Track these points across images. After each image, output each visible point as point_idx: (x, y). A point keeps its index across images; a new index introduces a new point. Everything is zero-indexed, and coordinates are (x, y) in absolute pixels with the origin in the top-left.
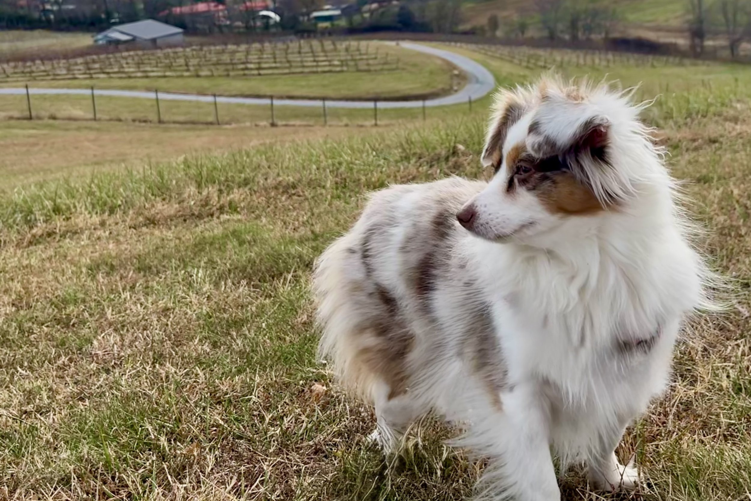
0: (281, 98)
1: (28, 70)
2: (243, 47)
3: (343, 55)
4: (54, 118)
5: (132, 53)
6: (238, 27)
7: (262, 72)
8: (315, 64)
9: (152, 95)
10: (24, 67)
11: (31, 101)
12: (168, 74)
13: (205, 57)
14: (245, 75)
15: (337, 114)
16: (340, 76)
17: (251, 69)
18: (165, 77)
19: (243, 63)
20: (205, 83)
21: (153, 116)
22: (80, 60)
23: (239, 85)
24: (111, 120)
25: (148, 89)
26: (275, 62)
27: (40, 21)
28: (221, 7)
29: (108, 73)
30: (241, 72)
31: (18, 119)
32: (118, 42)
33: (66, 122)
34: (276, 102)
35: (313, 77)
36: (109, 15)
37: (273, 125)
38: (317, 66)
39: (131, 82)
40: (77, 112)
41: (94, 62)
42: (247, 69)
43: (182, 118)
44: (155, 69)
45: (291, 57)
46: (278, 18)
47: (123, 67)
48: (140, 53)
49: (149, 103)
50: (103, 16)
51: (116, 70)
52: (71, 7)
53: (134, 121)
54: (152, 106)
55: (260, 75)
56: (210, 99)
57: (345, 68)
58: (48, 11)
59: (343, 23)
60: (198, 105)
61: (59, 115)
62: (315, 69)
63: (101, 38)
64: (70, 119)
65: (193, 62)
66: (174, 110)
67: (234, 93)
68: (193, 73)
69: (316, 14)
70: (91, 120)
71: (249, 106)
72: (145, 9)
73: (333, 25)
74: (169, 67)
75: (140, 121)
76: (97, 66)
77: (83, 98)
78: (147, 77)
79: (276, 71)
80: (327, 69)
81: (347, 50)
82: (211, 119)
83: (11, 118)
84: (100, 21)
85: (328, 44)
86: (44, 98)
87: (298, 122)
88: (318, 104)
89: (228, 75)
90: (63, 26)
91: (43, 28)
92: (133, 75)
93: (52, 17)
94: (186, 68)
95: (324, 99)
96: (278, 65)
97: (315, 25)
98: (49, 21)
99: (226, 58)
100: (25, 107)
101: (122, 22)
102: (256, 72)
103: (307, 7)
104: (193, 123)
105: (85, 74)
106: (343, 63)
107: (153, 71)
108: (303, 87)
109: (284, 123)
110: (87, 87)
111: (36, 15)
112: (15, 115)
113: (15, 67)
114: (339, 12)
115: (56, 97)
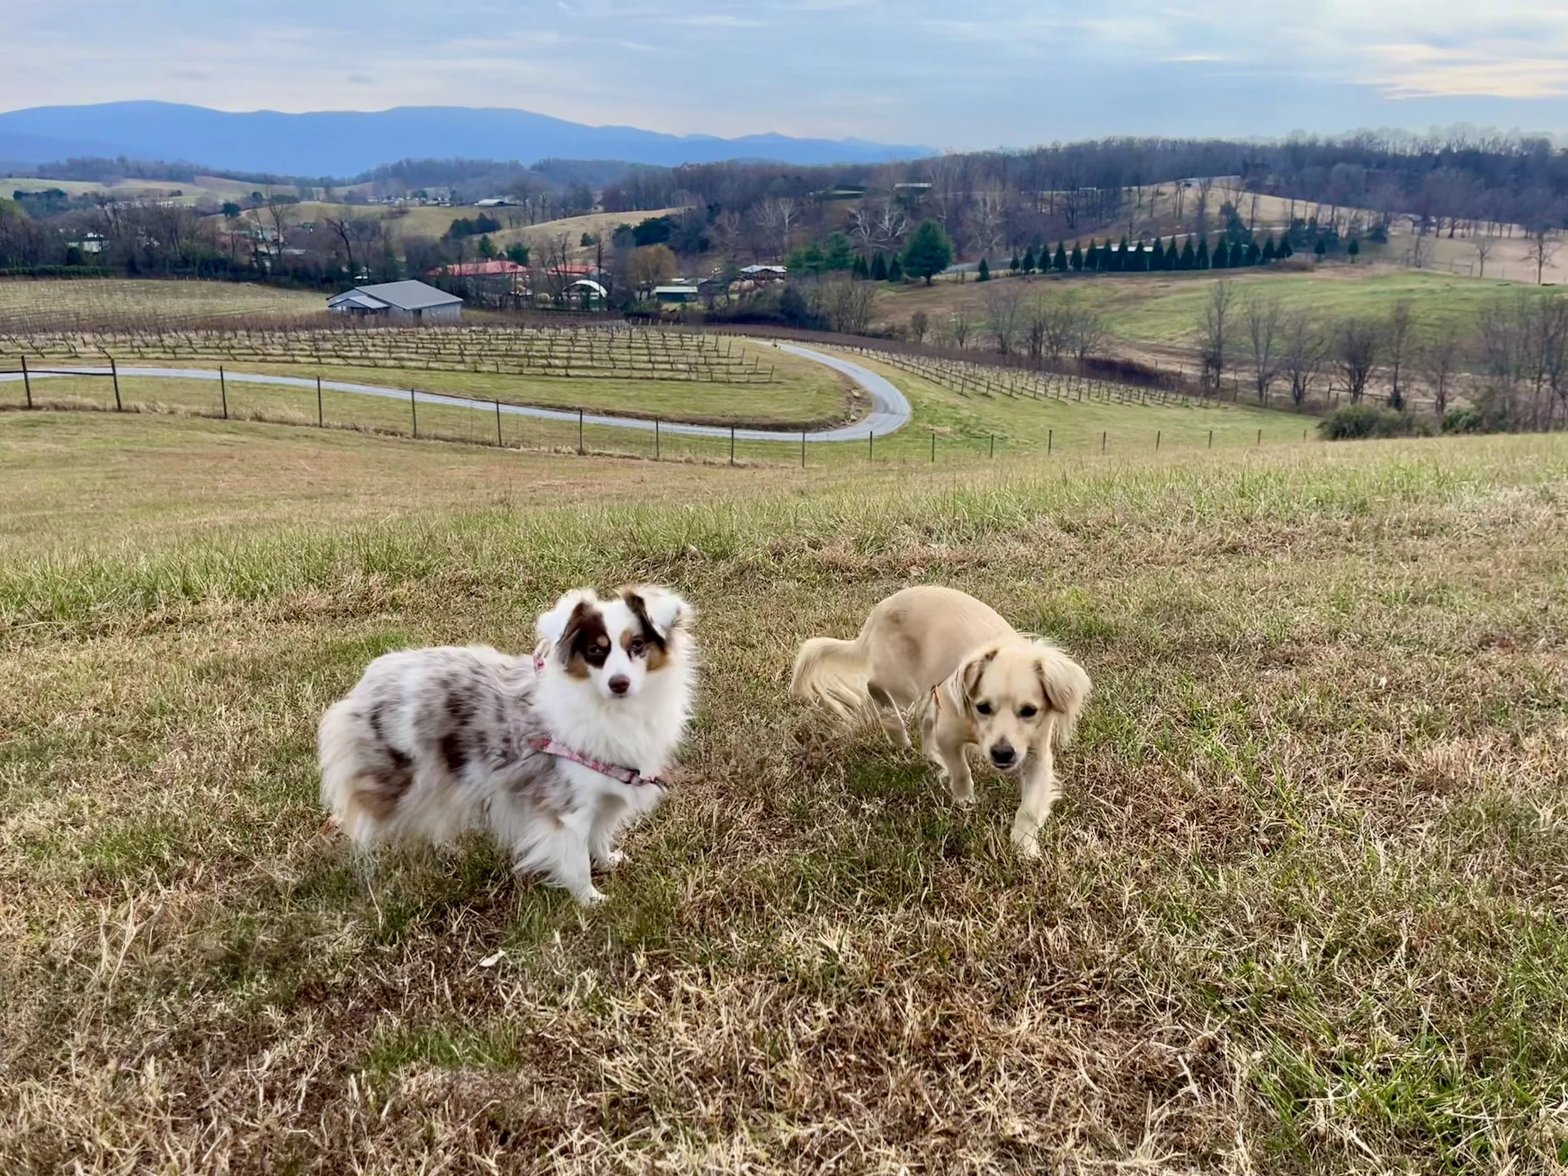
0: (597, 413)
1: (226, 343)
2: (547, 332)
3: (693, 356)
4: (260, 419)
5: (382, 330)
6: (545, 301)
7: (571, 372)
8: (650, 366)
9: (407, 395)
10: (221, 339)
11: (229, 391)
12: (431, 365)
13: (489, 343)
14: (546, 374)
15: (675, 443)
16: (685, 385)
17: (556, 367)
18: (428, 369)
19: (545, 357)
20: (484, 382)
21: (406, 427)
22: (303, 335)
23: (535, 389)
24: (343, 427)
25: (402, 386)
26: (592, 359)
27: (250, 268)
28: (520, 268)
29: (344, 358)
30: (542, 371)
31: (208, 417)
32: (365, 310)
33: (277, 425)
34: (587, 419)
35: (646, 385)
36: (354, 268)
37: (581, 452)
38: (654, 369)
39: (378, 373)
40: (295, 414)
41: (325, 339)
42: (550, 366)
43: (449, 433)
44: (414, 356)
45: (616, 354)
46: (604, 292)
47: (367, 351)
48: (394, 330)
49: (403, 407)
50: (345, 269)
51: (358, 354)
52: (297, 252)
53: (377, 431)
54: (406, 412)
55: (568, 376)
56: (492, 407)
57: (693, 376)
58: (264, 254)
59: (699, 306)
60: (473, 415)
61: (266, 416)
62: (649, 374)
63: (340, 302)
64: (282, 422)
65: (473, 349)
66: (438, 420)
67: (527, 400)
68: (471, 367)
69: (659, 289)
70: (314, 425)
71: (549, 421)
72: (407, 262)
73: (684, 307)
74: (436, 355)
75: (386, 433)
76: (329, 346)
77: (305, 391)
78: (403, 367)
79: (591, 373)
80: (666, 375)
81: (699, 348)
82: (490, 437)
83: (197, 414)
84: (341, 276)
85: (673, 339)
86: (246, 387)
87: (618, 451)
88: (651, 425)
89: (521, 373)
90: (283, 279)
91: (255, 280)
92: (381, 363)
93: (268, 264)
94: (459, 358)
95: (657, 419)
96: (595, 364)
97: (658, 305)
98: (263, 269)
99: (519, 347)
100: (220, 400)
101: (372, 282)
102: (563, 372)
103: (647, 278)
104: (463, 440)
105: (311, 356)
106: (692, 367)
107: (411, 360)
108: (628, 398)
109: (597, 451)
110: (310, 376)
111: (245, 260)
112: (203, 410)
113: (207, 338)
114: (694, 289)
115: (264, 388)
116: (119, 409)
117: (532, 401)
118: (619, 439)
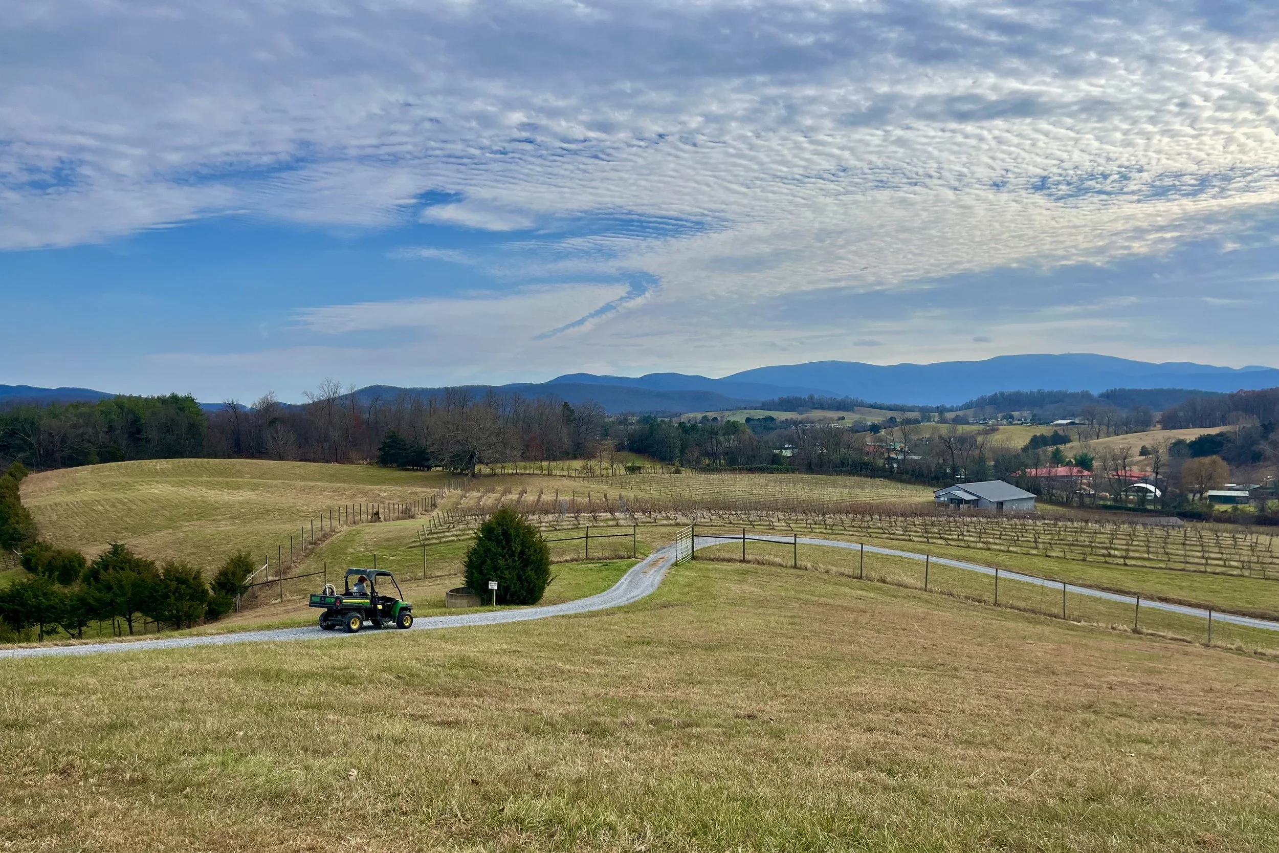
0: (1151, 598)
1: (865, 524)
2: (1109, 527)
3: (1246, 555)
4: (883, 581)
5: (974, 519)
6: (1105, 499)
7: (1129, 562)
8: (1204, 561)
9: (992, 572)
10: (862, 521)
11: (865, 559)
12: (1011, 549)
13: (1059, 533)
14: (1106, 562)
15: (1227, 631)
16: (1238, 582)
17: (1116, 557)
18: (1008, 551)
19: (1106, 548)
20: (1055, 566)
21: (988, 596)
22: (918, 521)
23: (1095, 574)
24: (942, 593)
25: (988, 564)
26: (1148, 552)
27: (883, 469)
28: (1086, 473)
29: (945, 539)
30: (1103, 559)
31: (849, 576)
32: (960, 501)
33: (895, 587)
34: (1144, 603)
35: (1198, 578)
36: (955, 470)
37: (1135, 631)
38: (1207, 564)
39: (970, 553)
40: (910, 581)
41: (933, 524)
42: (1110, 555)
43: (1022, 604)
44: (998, 541)
45: (1171, 549)
46: (1158, 493)
47: (963, 535)
48: (984, 520)
49: (986, 581)
50: (948, 471)
51: (956, 537)
52: (916, 457)
53: (967, 598)
54: (990, 584)
55: (1126, 565)
56: (1060, 586)
57: (1246, 573)
58: (893, 459)
59: (1251, 508)
60: (1043, 591)
61: (888, 579)
62: (1202, 568)
63: (944, 494)
64: (900, 585)
65: (1047, 538)
66: (1014, 593)
67: (1088, 583)
68: (1043, 552)
69: (1211, 493)
70: (921, 589)
71: (1108, 602)
72: (995, 466)
73: (1235, 509)
74: (1015, 542)
75: (973, 600)
76: (935, 530)
77: (917, 563)
78: (989, 549)
79: (1147, 564)
80: (1219, 570)
81: (1252, 548)
82: (1055, 611)
83: (842, 574)
84: (945, 475)
85: (1226, 539)
86: (876, 556)
87: (1170, 634)
88: (1204, 614)
89: (1084, 560)
90: (904, 477)
91: (885, 477)
92: (972, 545)
93: (895, 466)
94: (1033, 545)
95: (1210, 608)
96: (1151, 556)
97: (1210, 506)
98: (891, 469)
99: (1084, 538)
100: (858, 565)
101: (967, 480)
102: (1122, 561)
103: (1201, 483)
104: (1033, 611)
105: (922, 536)
106: (1245, 565)
107: (996, 544)
108: (1181, 588)
109: (1150, 631)
110: (921, 552)
111: (880, 462)
112: (847, 571)
113: (853, 520)
114: (1246, 494)
115: (888, 559)
116: (795, 567)
117: (1093, 583)
118: (1171, 622)
